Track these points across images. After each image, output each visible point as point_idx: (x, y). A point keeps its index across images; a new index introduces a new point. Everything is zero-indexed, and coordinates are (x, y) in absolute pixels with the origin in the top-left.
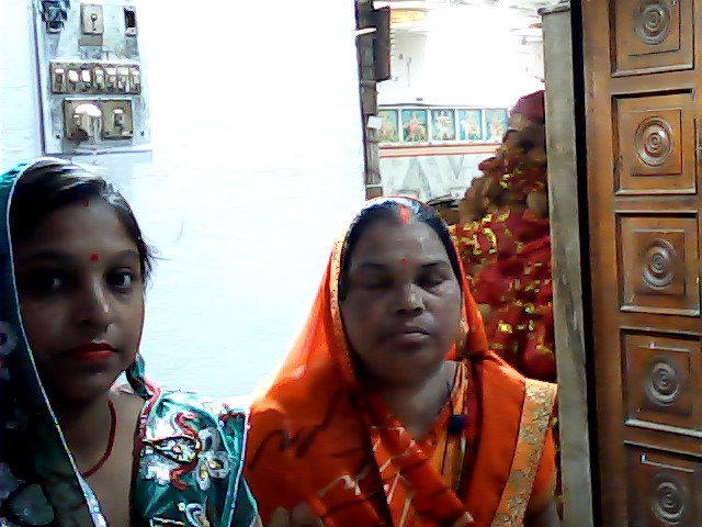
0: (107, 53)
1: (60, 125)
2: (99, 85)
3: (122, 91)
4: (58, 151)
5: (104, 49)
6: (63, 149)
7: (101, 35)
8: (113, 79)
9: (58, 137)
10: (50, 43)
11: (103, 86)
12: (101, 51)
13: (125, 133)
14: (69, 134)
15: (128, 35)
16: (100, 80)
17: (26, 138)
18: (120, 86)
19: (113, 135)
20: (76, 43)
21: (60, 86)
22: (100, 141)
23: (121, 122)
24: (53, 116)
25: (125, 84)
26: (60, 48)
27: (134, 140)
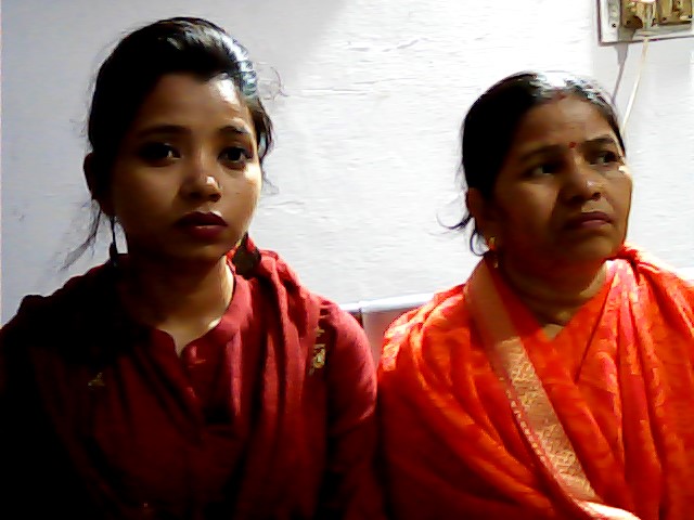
1: (616, 14)
4: (614, 39)
6: (619, 37)
9: (614, 26)
13: (683, 18)
14: (625, 23)
17: (583, 28)
19: (669, 20)
22: (656, 27)
23: (678, 7)
24: (610, 4)
27: (693, 25)
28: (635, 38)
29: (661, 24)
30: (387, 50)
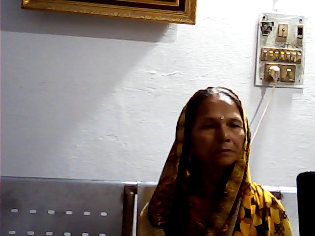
0: (288, 45)
1: (263, 74)
2: (282, 58)
3: (292, 62)
4: (260, 84)
5: (287, 43)
6: (263, 83)
7: (286, 37)
8: (289, 56)
9: (261, 79)
10: (263, 40)
11: (284, 59)
12: (285, 44)
13: (291, 80)
14: (266, 78)
15: (299, 38)
16: (283, 56)
17: (248, 78)
18: (292, 59)
19: (285, 80)
20: (275, 40)
21: (265, 58)
22: (279, 82)
23: (290, 75)
24: (260, 69)
25: (294, 59)
26: (267, 42)
27: (295, 83)
28: (270, 85)
29: (281, 81)
30: (163, 75)
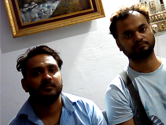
0: (157, 11)
2: (157, 19)
5: (157, 10)
8: (160, 17)
13: (165, 29)
15: (162, 6)
16: (156, 18)
18: (162, 18)
19: (162, 30)
20: (150, 11)
22: (159, 32)
23: (163, 27)
30: (97, 49)
